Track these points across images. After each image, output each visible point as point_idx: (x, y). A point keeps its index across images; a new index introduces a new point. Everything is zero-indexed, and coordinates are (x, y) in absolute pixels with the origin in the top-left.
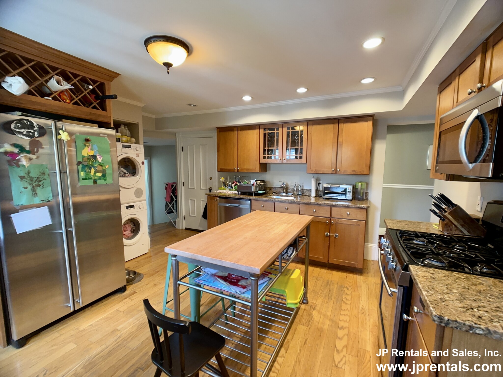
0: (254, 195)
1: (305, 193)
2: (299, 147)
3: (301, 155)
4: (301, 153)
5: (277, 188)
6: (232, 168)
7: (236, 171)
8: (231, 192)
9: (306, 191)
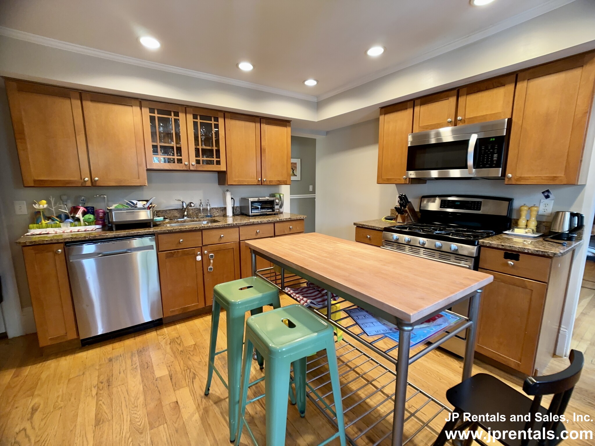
0: (114, 229)
1: (214, 214)
2: (215, 148)
3: (218, 159)
4: (218, 156)
5: (168, 212)
6: (76, 179)
7: (89, 184)
8: (76, 229)
9: (215, 210)
